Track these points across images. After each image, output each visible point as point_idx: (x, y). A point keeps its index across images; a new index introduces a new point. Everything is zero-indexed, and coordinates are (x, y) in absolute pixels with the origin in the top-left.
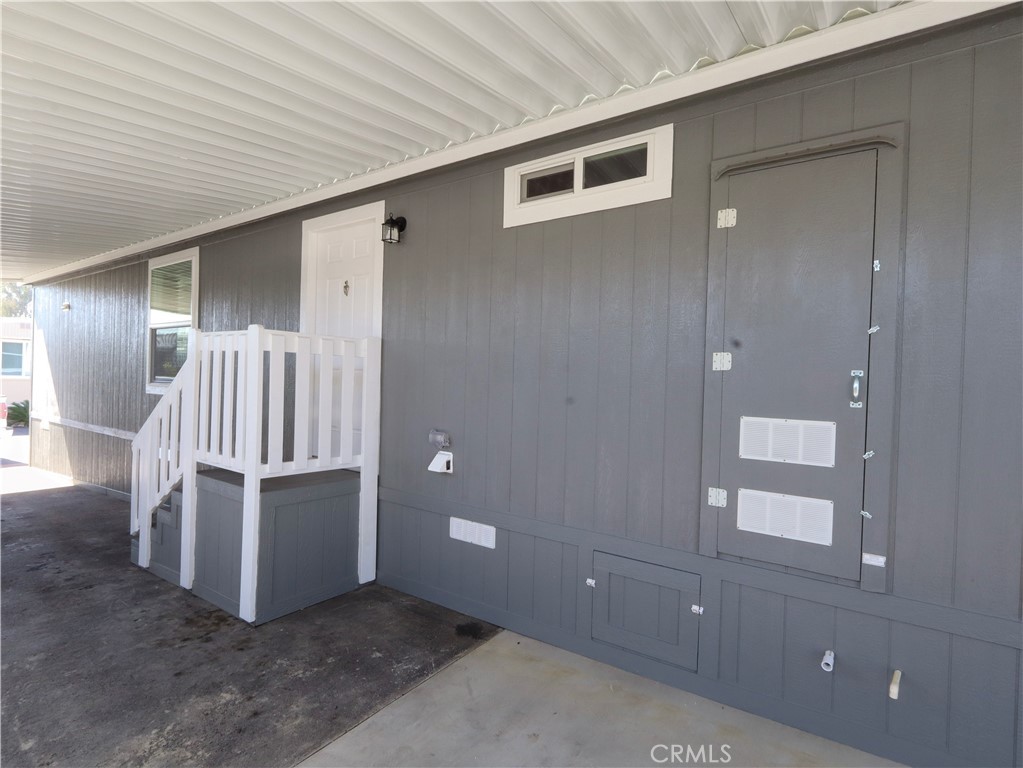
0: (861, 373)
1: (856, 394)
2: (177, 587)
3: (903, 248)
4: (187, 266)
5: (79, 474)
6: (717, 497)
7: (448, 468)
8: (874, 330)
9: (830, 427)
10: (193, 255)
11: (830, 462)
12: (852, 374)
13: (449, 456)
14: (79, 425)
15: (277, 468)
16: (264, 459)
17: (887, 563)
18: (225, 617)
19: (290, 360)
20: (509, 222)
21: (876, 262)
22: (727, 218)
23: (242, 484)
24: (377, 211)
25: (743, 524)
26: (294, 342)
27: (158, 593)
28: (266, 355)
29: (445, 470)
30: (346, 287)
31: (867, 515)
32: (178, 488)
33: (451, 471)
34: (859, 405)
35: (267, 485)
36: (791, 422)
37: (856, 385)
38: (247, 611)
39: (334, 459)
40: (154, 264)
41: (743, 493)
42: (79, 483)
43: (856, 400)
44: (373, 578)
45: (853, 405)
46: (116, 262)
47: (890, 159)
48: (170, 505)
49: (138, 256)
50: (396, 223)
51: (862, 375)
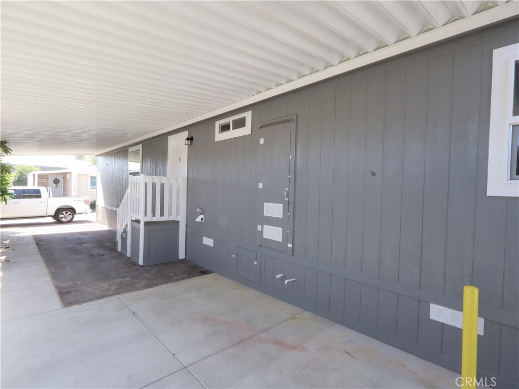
2: (126, 257)
3: (296, 152)
4: (139, 150)
5: (110, 225)
6: (259, 228)
7: (202, 220)
9: (282, 206)
10: (140, 147)
11: (281, 217)
12: (286, 190)
13: (202, 216)
14: (110, 208)
15: (150, 218)
16: (146, 214)
17: (292, 246)
18: (136, 264)
19: (162, 186)
20: (216, 140)
21: (290, 156)
22: (262, 141)
23: (139, 223)
24: (185, 134)
25: (265, 236)
26: (164, 180)
27: (121, 258)
28: (146, 183)
29: (200, 221)
30: (180, 159)
31: (289, 232)
32: (127, 226)
33: (203, 221)
35: (147, 224)
36: (274, 204)
38: (141, 263)
39: (170, 217)
40: (130, 150)
41: (265, 226)
42: (110, 228)
43: (286, 197)
44: (184, 258)
45: (286, 199)
46: (120, 149)
47: (294, 124)
48: (125, 231)
49: (126, 147)
50: (190, 139)
51: (288, 190)
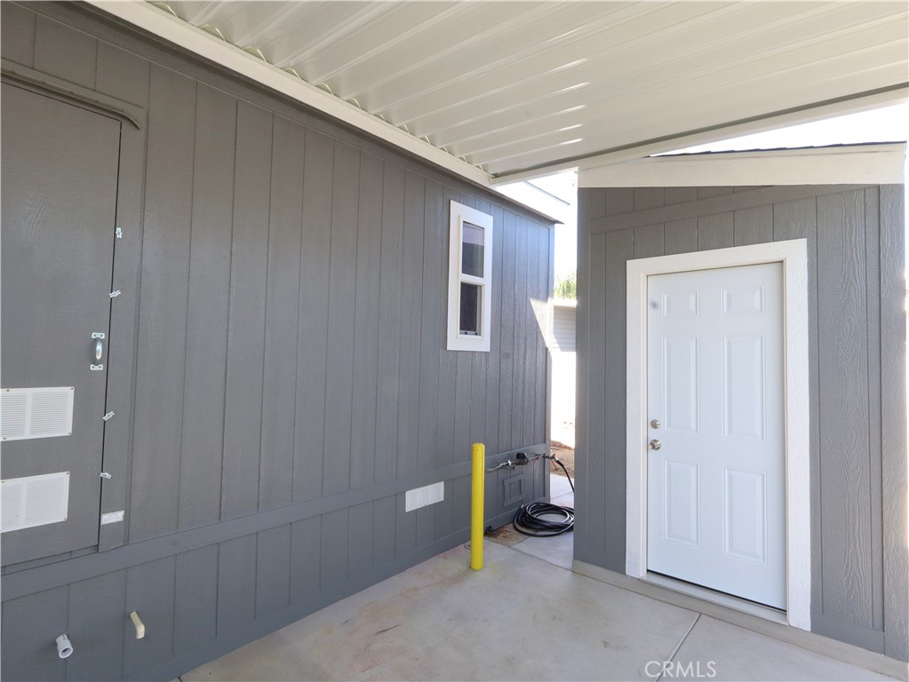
0: (102, 336)
1: (99, 357)
3: (142, 223)
8: (116, 294)
9: (68, 393)
11: (66, 431)
12: (93, 337)
17: (125, 516)
21: (119, 230)
31: (108, 475)
34: (100, 368)
37: (99, 348)
43: (96, 362)
45: (93, 368)
47: (133, 138)
51: (103, 337)
